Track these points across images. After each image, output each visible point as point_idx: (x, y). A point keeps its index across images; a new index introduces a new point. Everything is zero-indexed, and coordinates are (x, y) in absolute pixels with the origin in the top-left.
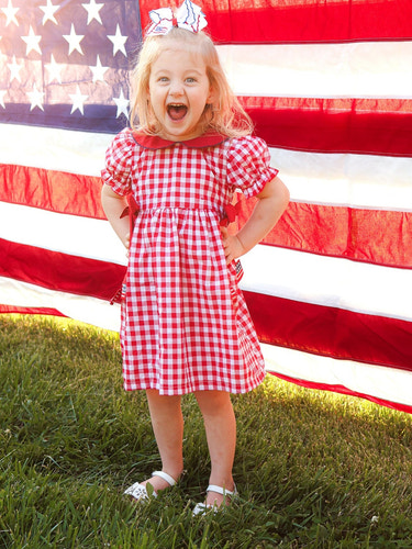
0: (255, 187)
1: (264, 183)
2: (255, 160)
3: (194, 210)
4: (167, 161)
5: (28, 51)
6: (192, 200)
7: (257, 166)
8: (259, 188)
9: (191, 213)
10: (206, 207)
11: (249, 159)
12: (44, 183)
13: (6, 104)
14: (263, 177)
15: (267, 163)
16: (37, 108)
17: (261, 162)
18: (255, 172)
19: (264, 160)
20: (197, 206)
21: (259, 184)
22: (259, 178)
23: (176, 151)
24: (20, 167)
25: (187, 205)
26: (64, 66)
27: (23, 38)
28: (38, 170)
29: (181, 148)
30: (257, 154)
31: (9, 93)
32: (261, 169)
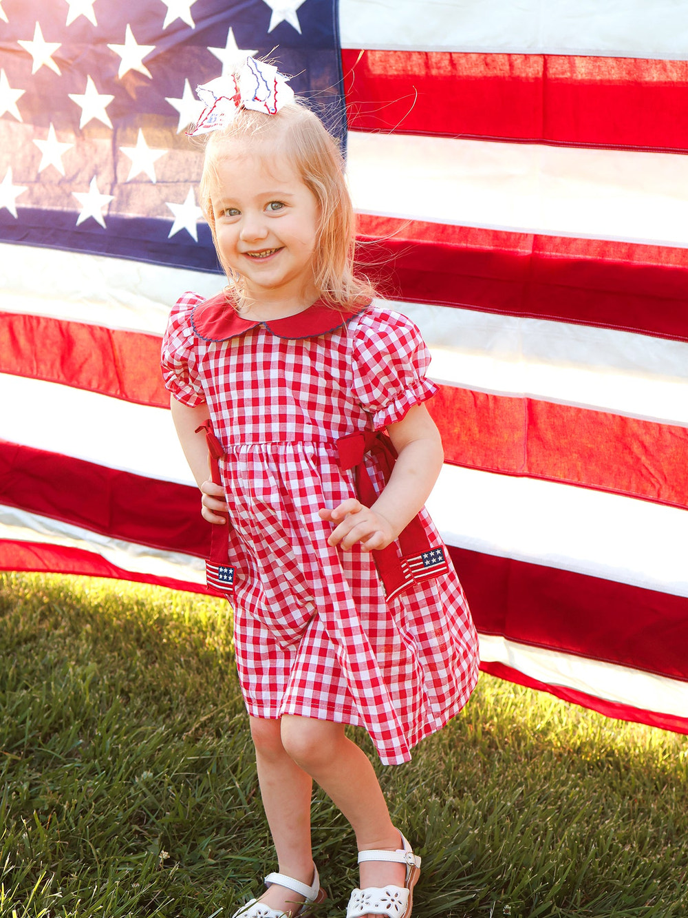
0: (391, 410)
1: (407, 407)
2: (397, 362)
3: (294, 444)
4: (247, 358)
5: (84, 121)
6: (291, 427)
7: (402, 374)
8: (397, 414)
9: (290, 450)
10: (316, 439)
11: (387, 359)
12: (103, 350)
13: (19, 211)
14: (410, 395)
15: (422, 370)
16: (91, 222)
17: (408, 366)
18: (395, 384)
19: (416, 364)
20: (299, 437)
21: (399, 405)
22: (401, 396)
23: (262, 340)
24: (48, 320)
25: (283, 435)
26: (163, 152)
27: (73, 97)
28: (91, 329)
29: (268, 334)
30: (402, 352)
31: (31, 192)
32: (408, 380)
